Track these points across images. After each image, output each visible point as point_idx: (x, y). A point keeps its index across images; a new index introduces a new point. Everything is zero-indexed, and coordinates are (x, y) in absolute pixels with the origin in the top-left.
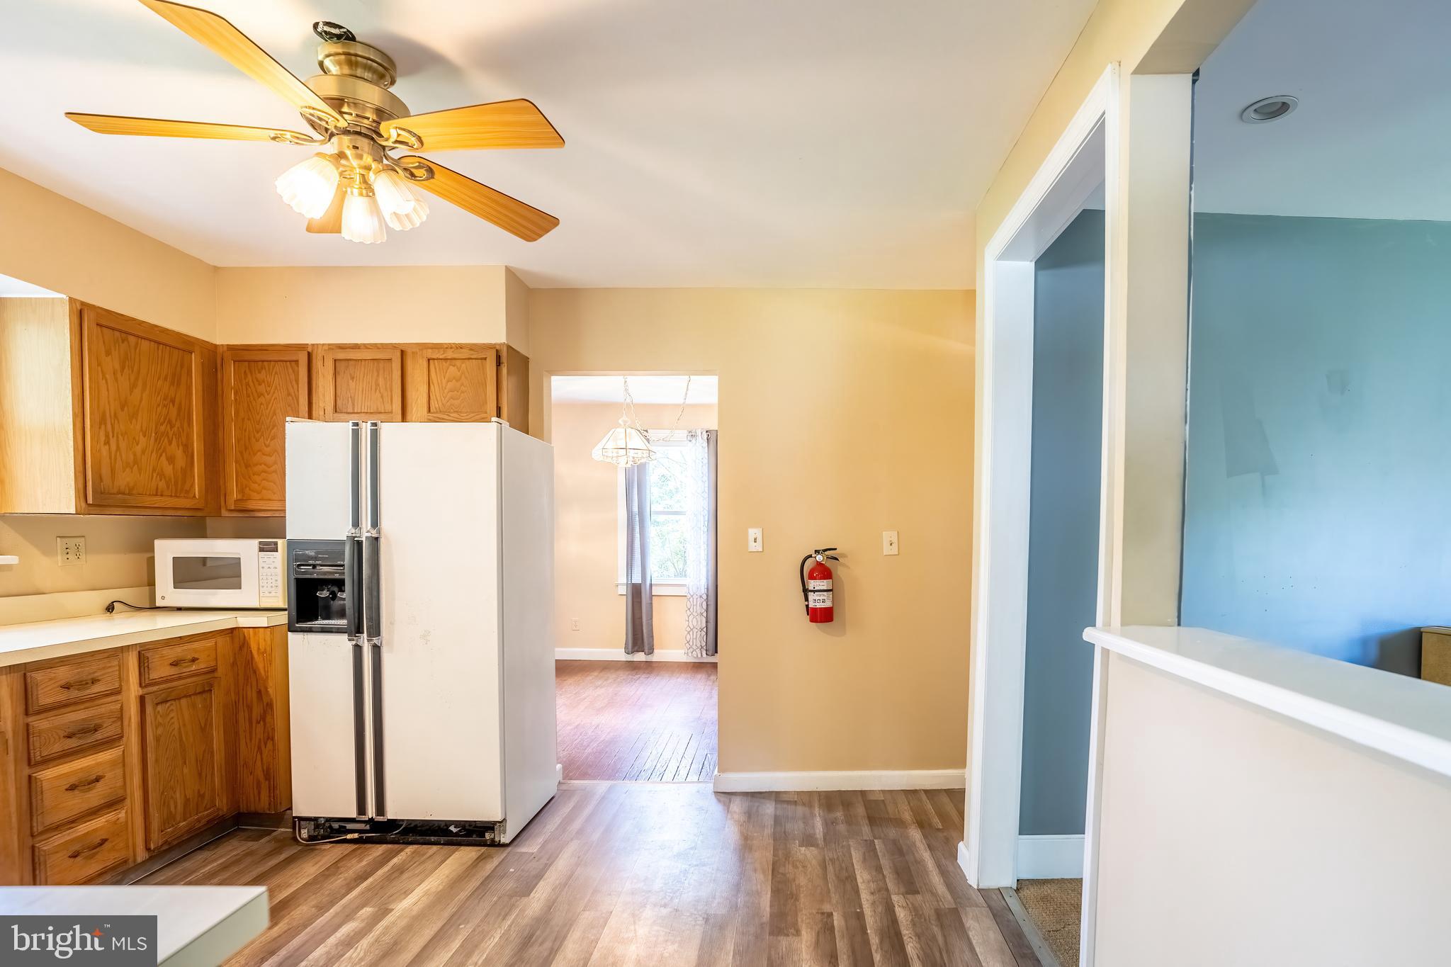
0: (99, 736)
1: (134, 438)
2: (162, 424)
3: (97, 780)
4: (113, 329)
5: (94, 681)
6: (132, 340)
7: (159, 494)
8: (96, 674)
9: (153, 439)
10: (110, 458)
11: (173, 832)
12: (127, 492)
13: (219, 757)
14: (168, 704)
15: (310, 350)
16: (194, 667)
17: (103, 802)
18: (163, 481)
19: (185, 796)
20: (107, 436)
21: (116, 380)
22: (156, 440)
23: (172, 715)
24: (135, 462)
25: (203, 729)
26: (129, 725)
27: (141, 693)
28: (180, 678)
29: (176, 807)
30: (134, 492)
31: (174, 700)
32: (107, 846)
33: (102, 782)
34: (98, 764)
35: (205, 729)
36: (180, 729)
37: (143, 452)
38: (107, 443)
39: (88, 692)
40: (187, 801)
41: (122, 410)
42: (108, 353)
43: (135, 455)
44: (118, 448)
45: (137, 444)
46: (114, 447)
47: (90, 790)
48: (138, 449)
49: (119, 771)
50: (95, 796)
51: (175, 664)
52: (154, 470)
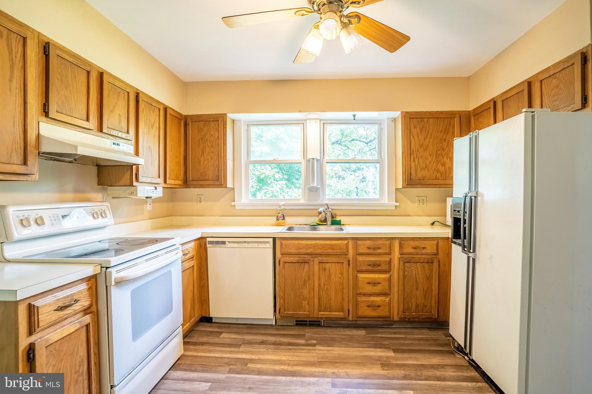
0: (380, 268)
1: (426, 158)
2: (439, 151)
3: (378, 283)
4: (417, 118)
5: (379, 248)
6: (426, 120)
7: (437, 179)
8: (379, 246)
9: (434, 157)
10: (415, 167)
11: (409, 315)
12: (422, 179)
13: (435, 292)
14: (411, 264)
15: (495, 100)
16: (424, 251)
17: (380, 292)
18: (439, 173)
19: (417, 303)
20: (414, 159)
21: (418, 137)
22: (436, 157)
23: (412, 268)
24: (426, 167)
25: (428, 278)
26: (394, 267)
27: (399, 257)
28: (417, 254)
29: (412, 306)
30: (426, 179)
31: (414, 263)
32: (380, 308)
33: (380, 285)
34: (379, 278)
35: (429, 278)
36: (416, 275)
37: (430, 163)
38: (414, 161)
39: (376, 251)
40: (417, 306)
41: (421, 148)
42: (415, 128)
43: (426, 164)
44: (419, 163)
45: (427, 160)
46: (417, 162)
47: (375, 286)
48: (427, 162)
49: (387, 283)
50: (377, 289)
51: (415, 248)
52: (435, 169)
